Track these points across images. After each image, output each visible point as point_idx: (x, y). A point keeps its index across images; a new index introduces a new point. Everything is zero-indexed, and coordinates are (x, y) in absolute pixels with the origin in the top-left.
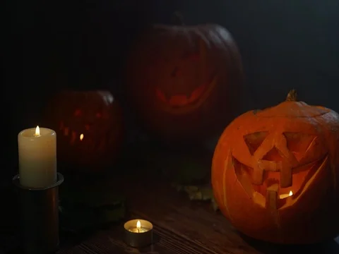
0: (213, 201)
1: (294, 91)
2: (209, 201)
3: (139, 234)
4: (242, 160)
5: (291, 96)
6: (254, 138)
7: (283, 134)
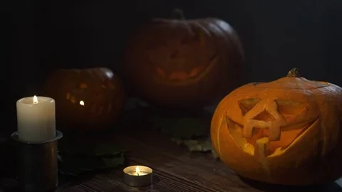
0: (213, 151)
1: (295, 69)
2: (209, 152)
3: (139, 176)
4: (234, 119)
5: (292, 73)
6: (248, 103)
7: (275, 101)
